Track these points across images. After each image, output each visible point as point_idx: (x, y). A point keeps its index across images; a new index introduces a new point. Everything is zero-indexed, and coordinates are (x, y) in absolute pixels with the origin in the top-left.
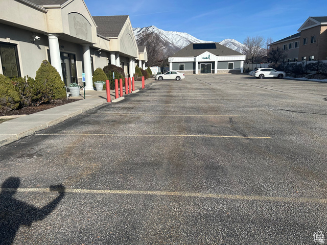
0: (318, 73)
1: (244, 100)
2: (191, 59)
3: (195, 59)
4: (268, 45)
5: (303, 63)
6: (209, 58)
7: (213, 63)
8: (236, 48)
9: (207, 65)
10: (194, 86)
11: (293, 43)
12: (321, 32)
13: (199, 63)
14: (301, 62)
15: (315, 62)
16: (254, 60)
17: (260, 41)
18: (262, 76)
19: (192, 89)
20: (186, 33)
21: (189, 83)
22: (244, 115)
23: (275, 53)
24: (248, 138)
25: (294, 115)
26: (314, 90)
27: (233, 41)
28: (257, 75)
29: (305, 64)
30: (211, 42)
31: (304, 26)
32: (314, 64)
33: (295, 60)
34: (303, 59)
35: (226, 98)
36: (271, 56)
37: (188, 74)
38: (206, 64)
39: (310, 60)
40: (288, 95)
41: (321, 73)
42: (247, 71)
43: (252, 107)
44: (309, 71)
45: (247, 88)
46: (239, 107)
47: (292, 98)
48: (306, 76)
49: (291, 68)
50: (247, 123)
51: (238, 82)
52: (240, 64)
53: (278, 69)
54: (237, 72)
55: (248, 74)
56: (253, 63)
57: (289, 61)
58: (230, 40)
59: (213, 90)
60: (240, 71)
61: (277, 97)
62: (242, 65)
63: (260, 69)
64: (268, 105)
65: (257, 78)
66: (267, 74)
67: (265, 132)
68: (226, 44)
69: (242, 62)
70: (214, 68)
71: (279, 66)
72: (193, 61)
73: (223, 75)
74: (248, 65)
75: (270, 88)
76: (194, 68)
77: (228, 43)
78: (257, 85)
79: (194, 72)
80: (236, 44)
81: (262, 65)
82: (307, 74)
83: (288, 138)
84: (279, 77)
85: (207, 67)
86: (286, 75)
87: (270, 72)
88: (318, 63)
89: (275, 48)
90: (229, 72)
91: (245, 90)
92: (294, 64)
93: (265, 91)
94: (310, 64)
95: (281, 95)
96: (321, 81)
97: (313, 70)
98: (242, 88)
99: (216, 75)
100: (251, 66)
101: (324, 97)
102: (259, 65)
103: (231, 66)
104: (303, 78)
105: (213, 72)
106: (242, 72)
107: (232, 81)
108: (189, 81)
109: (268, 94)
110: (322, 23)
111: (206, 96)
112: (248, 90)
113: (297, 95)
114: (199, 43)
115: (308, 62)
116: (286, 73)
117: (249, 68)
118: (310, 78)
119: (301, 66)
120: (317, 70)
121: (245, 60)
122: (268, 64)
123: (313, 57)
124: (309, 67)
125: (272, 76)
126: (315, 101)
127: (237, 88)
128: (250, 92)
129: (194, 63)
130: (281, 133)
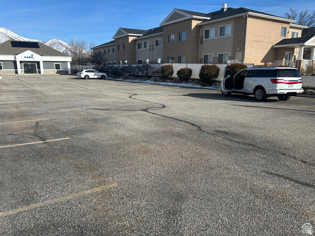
0: (130, 75)
1: (60, 102)
2: (11, 58)
3: (15, 58)
4: (91, 49)
5: (119, 66)
6: (32, 57)
7: (38, 63)
8: (64, 49)
9: (32, 65)
10: (12, 88)
11: (111, 49)
12: (130, 41)
13: (21, 62)
14: (118, 66)
15: (127, 66)
16: (79, 62)
17: (84, 44)
18: (86, 77)
19: (7, 91)
20: (4, 29)
21: (6, 84)
22: (54, 117)
23: (98, 56)
24: (46, 142)
25: (100, 112)
26: (125, 89)
27: (60, 41)
28: (83, 76)
29: (121, 67)
30: (36, 41)
31: (116, 35)
32: (127, 67)
33: (114, 64)
34: (120, 63)
35: (42, 100)
36: (94, 59)
37: (9, 74)
38: (30, 64)
39: (125, 63)
40: (103, 95)
41: (132, 75)
42: (74, 72)
43: (66, 108)
44: (124, 73)
45: (70, 89)
46: (53, 109)
47: (106, 97)
48: (123, 77)
49: (111, 70)
50: (53, 126)
51: (64, 83)
52: (67, 66)
53: (100, 71)
54: (65, 73)
55: (76, 75)
56: (79, 64)
57: (109, 64)
58: (57, 40)
59: (32, 92)
60: (67, 72)
61: (93, 97)
62: (69, 67)
63: (84, 70)
64: (82, 106)
65: (83, 79)
66: (91, 75)
67: (66, 134)
68: (54, 44)
69: (69, 63)
70: (39, 68)
71: (102, 68)
72: (14, 59)
73: (50, 76)
74: (75, 66)
75: (92, 88)
76: (16, 67)
77: (55, 43)
78: (80, 86)
79: (17, 72)
80: (64, 45)
81: (88, 67)
82: (123, 75)
83: (85, 136)
84: (102, 78)
85: (31, 67)
86: (108, 76)
87: (93, 73)
88: (130, 66)
89: (97, 52)
90: (57, 73)
91: (67, 91)
92: (113, 67)
93: (86, 91)
94: (124, 67)
95: (98, 94)
96: (134, 81)
97: (127, 72)
98: (65, 88)
99: (43, 75)
100: (77, 67)
101: (130, 95)
102: (85, 67)
103: (57, 67)
104: (121, 79)
105: (40, 72)
106: (70, 72)
107: (58, 81)
108: (8, 82)
109: (86, 94)
110: (129, 34)
111: (21, 99)
112: (70, 91)
113: (111, 94)
114: (22, 40)
115: (123, 66)
116: (107, 74)
117: (76, 69)
118: (125, 78)
119: (118, 69)
120: (130, 72)
121: (71, 61)
122: (92, 66)
123: (126, 62)
124: (123, 69)
125: (96, 77)
126: (122, 99)
127: (60, 90)
128: (71, 93)
129: (15, 62)
130: (81, 131)
